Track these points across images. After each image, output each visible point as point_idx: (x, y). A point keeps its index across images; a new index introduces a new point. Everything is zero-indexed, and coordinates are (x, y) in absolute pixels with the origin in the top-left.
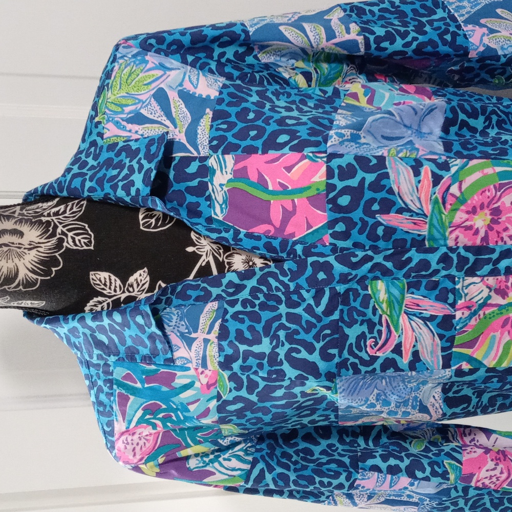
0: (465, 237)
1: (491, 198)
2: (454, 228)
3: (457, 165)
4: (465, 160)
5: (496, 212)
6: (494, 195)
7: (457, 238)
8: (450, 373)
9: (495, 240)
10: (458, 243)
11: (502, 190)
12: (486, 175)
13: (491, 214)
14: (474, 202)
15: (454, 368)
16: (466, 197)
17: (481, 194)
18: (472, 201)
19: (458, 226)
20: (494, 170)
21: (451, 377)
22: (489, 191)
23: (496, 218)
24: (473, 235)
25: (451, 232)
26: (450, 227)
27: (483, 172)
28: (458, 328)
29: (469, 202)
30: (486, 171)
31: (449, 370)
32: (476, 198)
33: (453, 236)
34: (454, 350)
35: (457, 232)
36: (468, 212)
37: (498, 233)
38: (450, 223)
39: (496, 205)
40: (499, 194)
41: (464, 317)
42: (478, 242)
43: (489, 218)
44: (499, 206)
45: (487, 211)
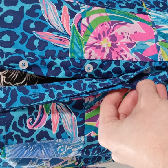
0: (96, 53)
1: (108, 29)
2: (88, 46)
3: (85, 8)
4: (90, 6)
5: (114, 39)
6: (109, 27)
7: (90, 53)
8: (84, 139)
9: (116, 56)
10: (91, 56)
11: (114, 26)
12: (102, 16)
13: (111, 40)
14: (98, 31)
15: (86, 136)
16: (92, 27)
17: (102, 26)
18: (97, 30)
19: (91, 45)
20: (107, 15)
21: (85, 142)
22: (106, 25)
23: (114, 43)
24: (101, 52)
25: (86, 49)
26: (85, 45)
27: (100, 14)
28: (86, 108)
29: (95, 30)
30: (102, 14)
31: (83, 137)
32: (99, 28)
33: (88, 51)
34: (85, 123)
35: (90, 49)
36: (96, 38)
37: (118, 53)
38: (86, 42)
39: (112, 34)
40: (112, 27)
41: (90, 101)
42: (105, 57)
43: (110, 43)
44: (114, 34)
45: (107, 38)
